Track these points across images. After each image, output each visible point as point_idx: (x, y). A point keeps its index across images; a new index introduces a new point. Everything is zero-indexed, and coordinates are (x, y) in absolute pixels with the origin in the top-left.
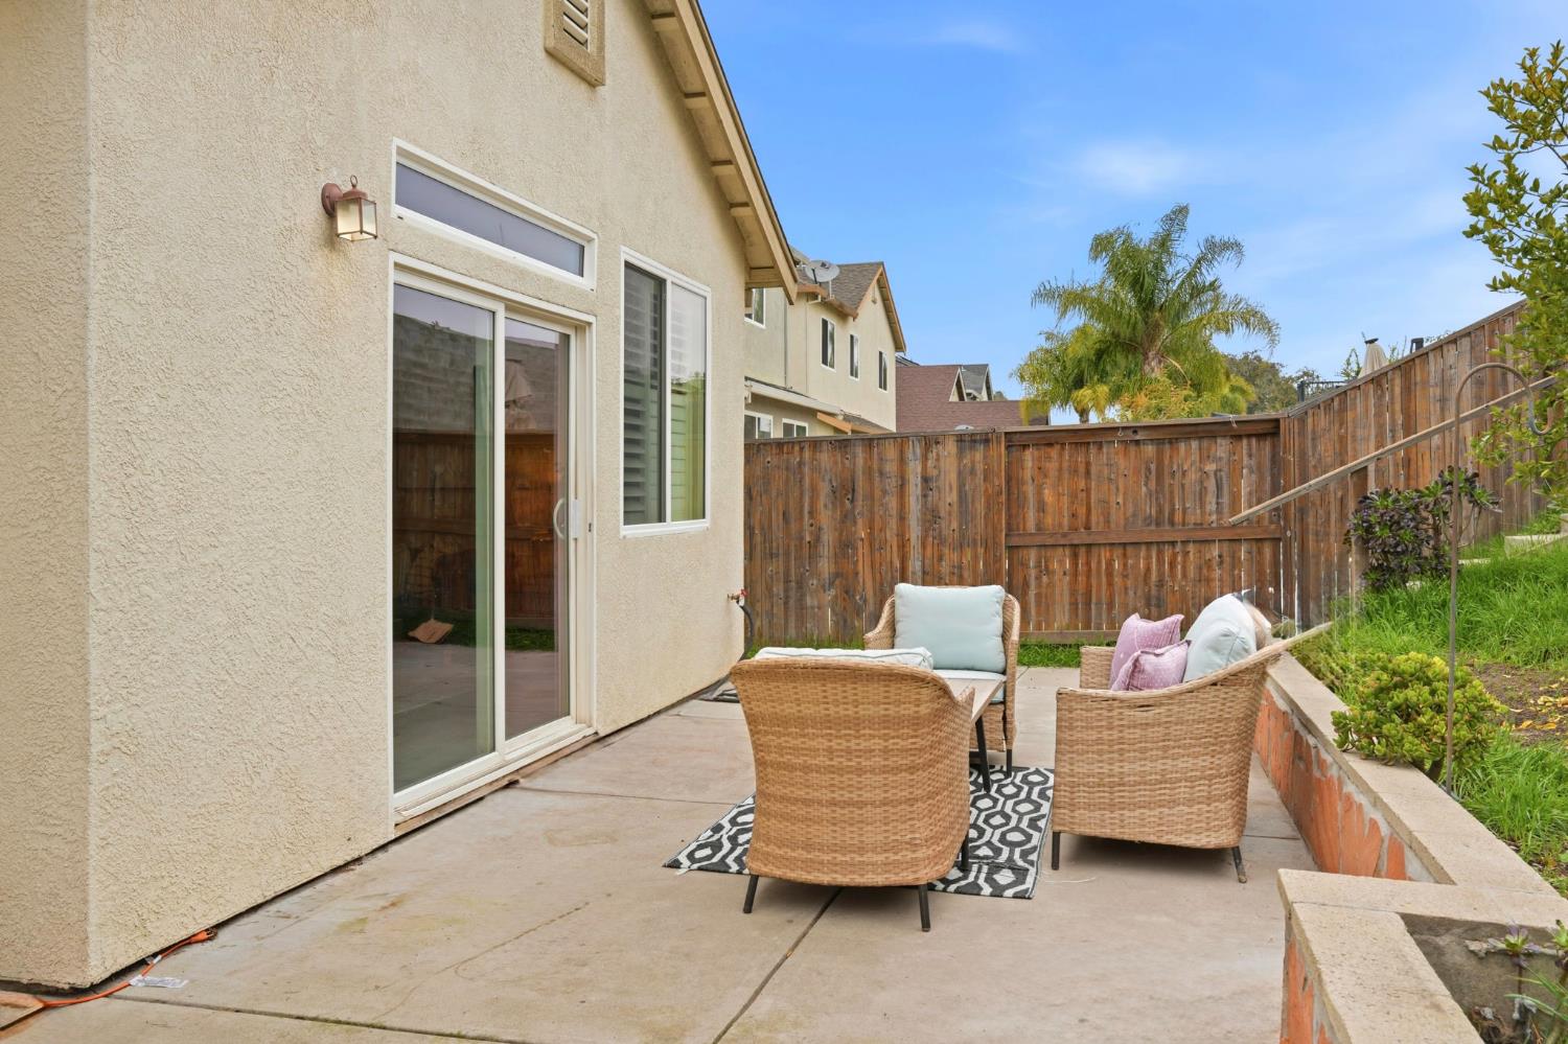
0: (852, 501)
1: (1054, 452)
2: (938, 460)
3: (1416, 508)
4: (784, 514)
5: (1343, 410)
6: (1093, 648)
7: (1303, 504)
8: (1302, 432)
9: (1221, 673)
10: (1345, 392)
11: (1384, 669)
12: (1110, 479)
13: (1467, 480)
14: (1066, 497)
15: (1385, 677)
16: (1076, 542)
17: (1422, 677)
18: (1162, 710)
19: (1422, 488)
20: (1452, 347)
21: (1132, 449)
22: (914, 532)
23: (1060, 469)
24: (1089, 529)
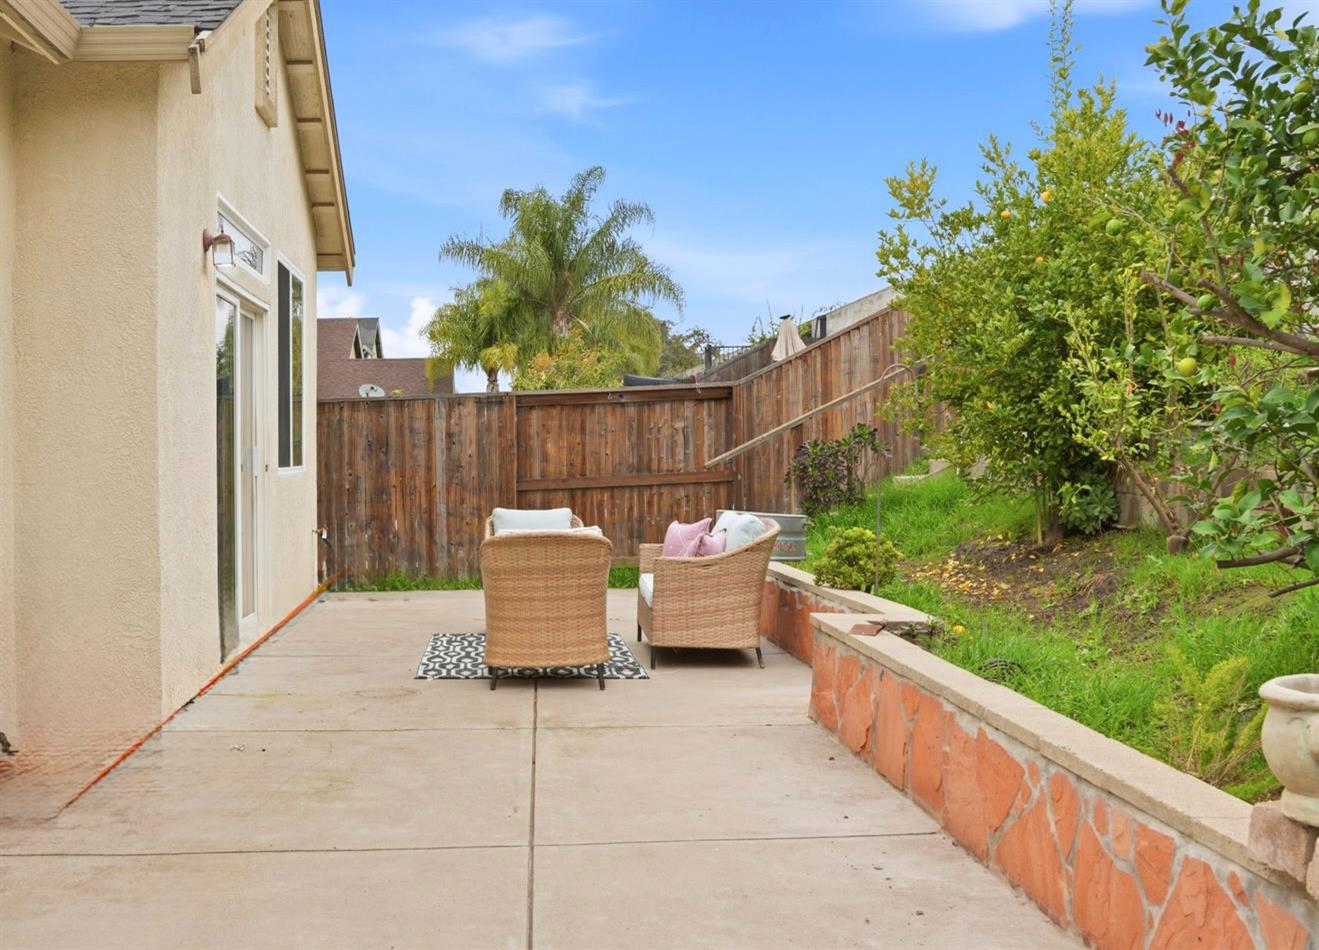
0: (386, 453)
1: (555, 412)
2: (460, 418)
3: (835, 454)
4: (326, 465)
5: (779, 379)
6: (647, 545)
7: (750, 456)
8: (750, 395)
9: (750, 543)
10: (781, 366)
11: (841, 536)
12: (600, 435)
13: (870, 433)
14: (565, 449)
15: (842, 541)
16: (573, 486)
17: (860, 540)
18: (717, 567)
19: (840, 440)
20: (857, 332)
21: (619, 409)
22: (440, 481)
23: (560, 427)
24: (585, 475)
